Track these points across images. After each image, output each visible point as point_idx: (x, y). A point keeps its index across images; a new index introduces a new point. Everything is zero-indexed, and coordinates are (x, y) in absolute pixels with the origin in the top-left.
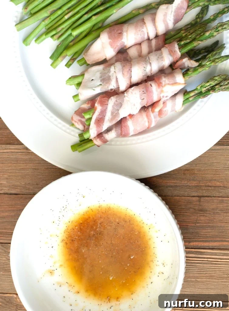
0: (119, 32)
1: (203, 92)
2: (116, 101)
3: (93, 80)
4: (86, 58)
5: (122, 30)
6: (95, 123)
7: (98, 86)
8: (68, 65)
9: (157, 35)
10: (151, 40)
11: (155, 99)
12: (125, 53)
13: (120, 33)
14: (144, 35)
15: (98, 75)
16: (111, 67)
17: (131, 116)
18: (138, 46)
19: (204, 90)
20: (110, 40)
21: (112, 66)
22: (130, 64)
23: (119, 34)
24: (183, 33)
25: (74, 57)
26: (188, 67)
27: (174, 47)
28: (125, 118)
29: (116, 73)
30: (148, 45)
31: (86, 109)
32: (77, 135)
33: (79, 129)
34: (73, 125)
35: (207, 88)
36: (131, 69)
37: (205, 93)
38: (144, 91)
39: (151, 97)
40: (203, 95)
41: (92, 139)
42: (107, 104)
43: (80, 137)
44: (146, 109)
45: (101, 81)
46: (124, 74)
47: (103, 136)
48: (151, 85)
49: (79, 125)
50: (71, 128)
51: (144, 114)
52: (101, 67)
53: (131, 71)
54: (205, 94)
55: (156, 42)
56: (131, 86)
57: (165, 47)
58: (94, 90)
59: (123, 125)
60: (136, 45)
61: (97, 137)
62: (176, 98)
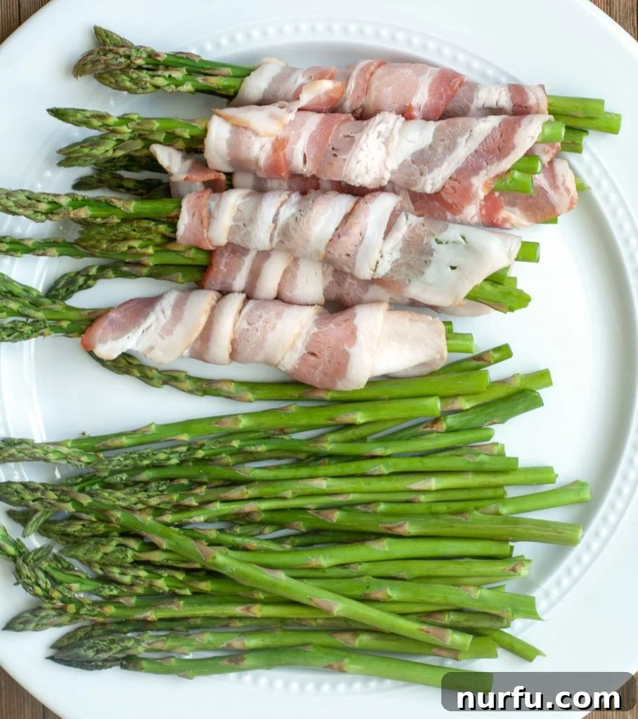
0: (312, 358)
1: (184, 69)
2: (422, 174)
3: (453, 268)
4: (443, 343)
5: (303, 359)
6: (513, 147)
7: (447, 243)
8: (504, 352)
9: (219, 295)
10: (243, 292)
11: (314, 120)
12: (333, 297)
13: (313, 354)
14: (251, 311)
15: (431, 273)
16: (387, 274)
17: (406, 114)
18: (287, 294)
19: (178, 74)
20: (347, 349)
21: (380, 277)
22: (329, 252)
23: (316, 353)
24: (150, 255)
25: (475, 363)
26: (185, 158)
27: (188, 228)
28: (426, 118)
29: (381, 252)
30: (259, 281)
31: (520, 209)
32: (585, 155)
33: (571, 167)
34: (581, 188)
35: (167, 74)
36: (333, 235)
37: (182, 65)
38: (332, 157)
39: (322, 129)
40: (187, 62)
41: (547, 112)
42: (450, 178)
43: (580, 144)
44: (360, 110)
45: (431, 252)
46: (361, 234)
47: (514, 105)
48: (305, 162)
49: (563, 176)
50: (588, 182)
51: (371, 100)
52: (415, 291)
53: (337, 229)
54: (181, 61)
55: (234, 279)
56: (359, 192)
57: (215, 247)
58: (464, 238)
59: (441, 102)
60: (290, 303)
61: (532, 111)
62: (264, 94)
